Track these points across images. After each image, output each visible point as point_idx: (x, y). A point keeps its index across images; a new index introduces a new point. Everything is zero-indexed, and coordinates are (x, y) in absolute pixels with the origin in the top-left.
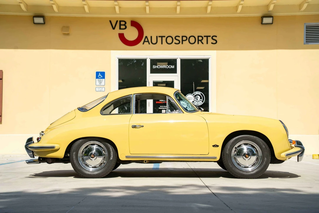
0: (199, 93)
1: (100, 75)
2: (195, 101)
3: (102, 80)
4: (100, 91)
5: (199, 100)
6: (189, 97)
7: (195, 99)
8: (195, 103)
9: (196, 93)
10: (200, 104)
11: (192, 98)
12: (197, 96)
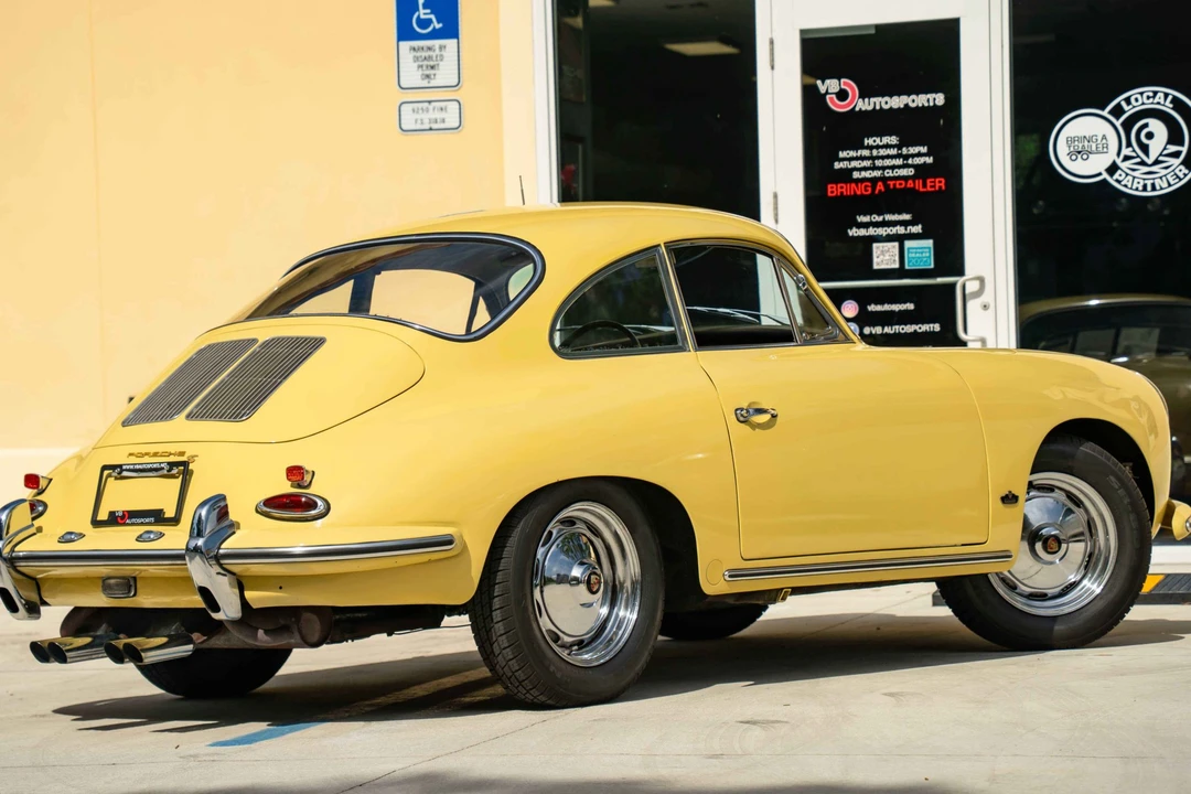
0: (1160, 97)
1: (423, 13)
3: (442, 48)
4: (431, 129)
5: (1161, 155)
6: (1081, 134)
7: (1130, 149)
8: (1130, 178)
9: (1139, 96)
10: (1170, 185)
11: (1100, 139)
12: (1146, 125)
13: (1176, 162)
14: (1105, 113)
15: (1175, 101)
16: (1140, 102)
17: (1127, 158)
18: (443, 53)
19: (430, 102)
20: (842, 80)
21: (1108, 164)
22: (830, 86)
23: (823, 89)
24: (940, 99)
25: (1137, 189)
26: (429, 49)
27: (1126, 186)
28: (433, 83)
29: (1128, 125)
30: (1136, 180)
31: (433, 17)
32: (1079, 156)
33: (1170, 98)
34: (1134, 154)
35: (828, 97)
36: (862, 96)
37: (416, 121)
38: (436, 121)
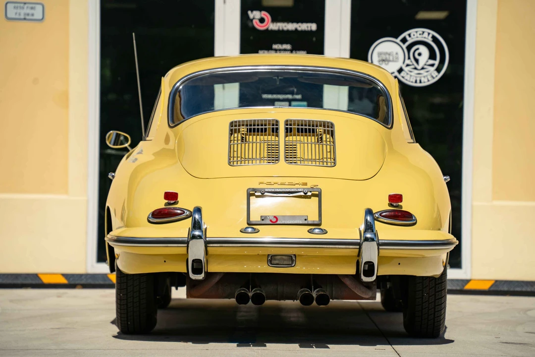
0: (426, 34)
2: (408, 68)
4: (25, 19)
5: (425, 65)
6: (385, 51)
7: (409, 61)
8: (409, 76)
9: (415, 33)
10: (428, 81)
11: (395, 54)
12: (418, 49)
13: (432, 69)
14: (398, 40)
15: (434, 37)
16: (415, 36)
17: (408, 65)
19: (25, 3)
20: (263, 12)
21: (398, 68)
22: (255, 15)
23: (251, 16)
24: (313, 27)
25: (412, 82)
27: (406, 80)
30: (412, 77)
32: (384, 62)
33: (431, 36)
34: (411, 63)
35: (254, 21)
36: (273, 21)
37: (16, 14)
38: (28, 15)
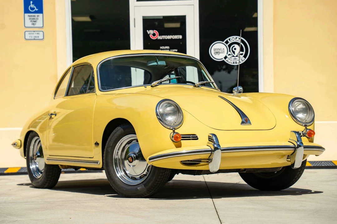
0: (238, 39)
1: (32, 6)
2: (230, 56)
3: (38, 16)
4: (34, 39)
5: (238, 54)
6: (217, 48)
7: (230, 52)
8: (230, 60)
9: (232, 38)
11: (222, 49)
12: (234, 46)
13: (241, 56)
14: (224, 42)
15: (242, 40)
16: (233, 40)
17: (229, 55)
18: (38, 17)
19: (34, 31)
20: (154, 31)
21: (224, 56)
22: (150, 32)
23: (149, 33)
24: (181, 37)
25: (232, 63)
26: (34, 16)
27: (229, 62)
28: (35, 26)
29: (230, 46)
30: (232, 61)
31: (35, 7)
32: (217, 54)
34: (231, 54)
35: (150, 35)
36: (160, 35)
37: (30, 37)
38: (36, 37)
